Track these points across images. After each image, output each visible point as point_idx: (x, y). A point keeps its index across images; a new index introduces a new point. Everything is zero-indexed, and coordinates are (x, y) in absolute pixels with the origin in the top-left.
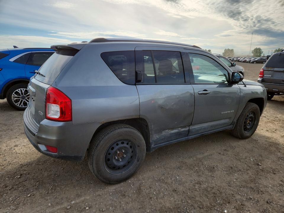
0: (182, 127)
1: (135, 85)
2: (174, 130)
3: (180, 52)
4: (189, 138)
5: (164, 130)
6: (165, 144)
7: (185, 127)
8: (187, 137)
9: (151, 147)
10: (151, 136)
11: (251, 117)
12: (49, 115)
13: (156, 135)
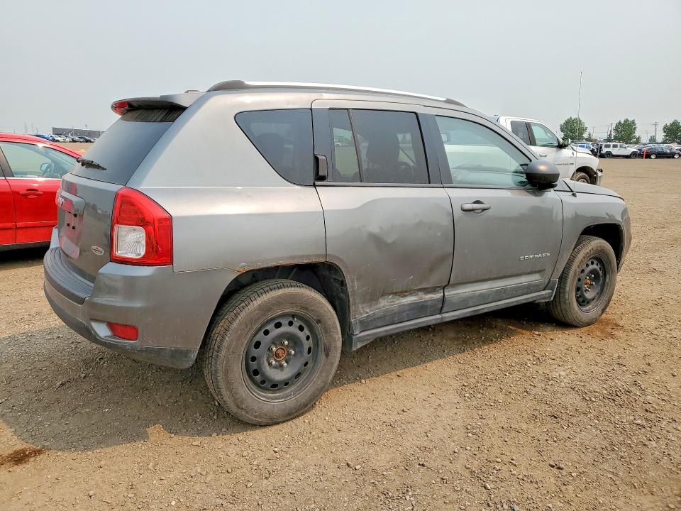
0: (425, 289)
1: (315, 186)
2: (406, 296)
3: (416, 113)
4: (446, 317)
5: (383, 294)
6: (386, 331)
7: (433, 290)
8: (438, 316)
9: (354, 337)
10: (352, 308)
11: (593, 272)
12: (120, 253)
13: (364, 305)
